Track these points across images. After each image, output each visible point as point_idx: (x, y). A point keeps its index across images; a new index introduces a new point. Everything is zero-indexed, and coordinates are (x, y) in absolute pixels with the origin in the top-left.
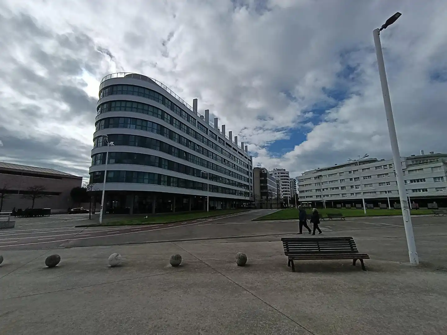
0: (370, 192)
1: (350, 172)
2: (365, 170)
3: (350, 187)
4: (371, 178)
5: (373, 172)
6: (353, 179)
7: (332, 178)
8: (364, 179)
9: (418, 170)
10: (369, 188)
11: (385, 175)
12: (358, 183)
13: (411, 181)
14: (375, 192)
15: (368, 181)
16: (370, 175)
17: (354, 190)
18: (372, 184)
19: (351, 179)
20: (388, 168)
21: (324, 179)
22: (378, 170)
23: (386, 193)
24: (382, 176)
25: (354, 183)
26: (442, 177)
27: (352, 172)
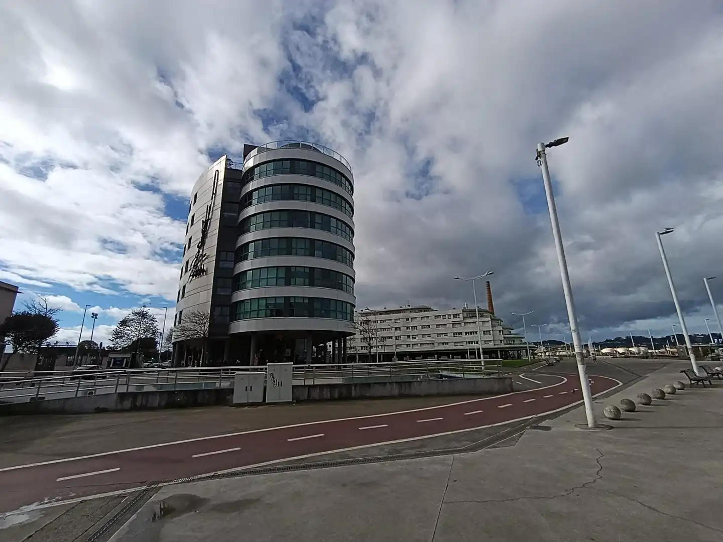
0: (428, 344)
1: (407, 319)
2: (423, 319)
3: (406, 337)
4: (429, 327)
5: (433, 321)
6: (410, 328)
7: (385, 325)
8: (422, 328)
9: (472, 322)
10: (427, 339)
11: (443, 326)
12: (414, 332)
13: (466, 333)
14: (433, 344)
15: (426, 331)
16: (428, 324)
17: (411, 341)
18: (430, 334)
19: (408, 328)
20: (447, 319)
21: (373, 326)
22: (437, 319)
23: (443, 345)
24: (441, 326)
25: (411, 332)
26: (489, 331)
27: (410, 319)
